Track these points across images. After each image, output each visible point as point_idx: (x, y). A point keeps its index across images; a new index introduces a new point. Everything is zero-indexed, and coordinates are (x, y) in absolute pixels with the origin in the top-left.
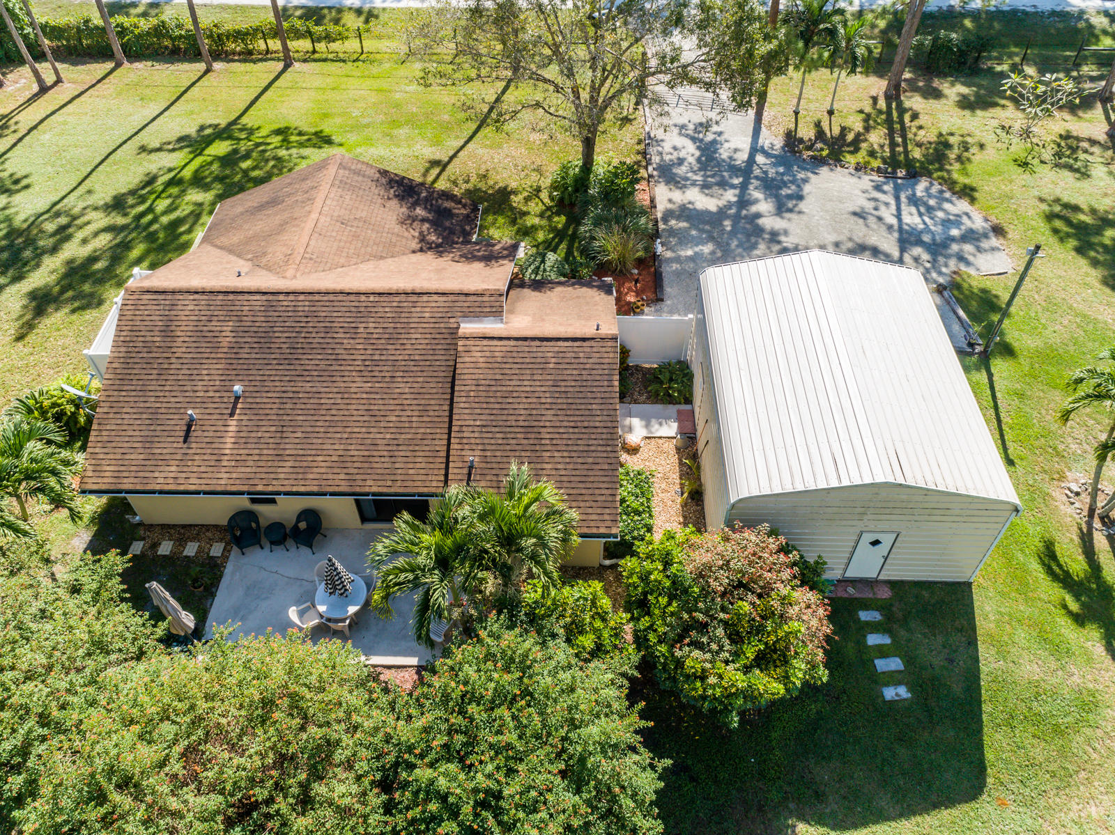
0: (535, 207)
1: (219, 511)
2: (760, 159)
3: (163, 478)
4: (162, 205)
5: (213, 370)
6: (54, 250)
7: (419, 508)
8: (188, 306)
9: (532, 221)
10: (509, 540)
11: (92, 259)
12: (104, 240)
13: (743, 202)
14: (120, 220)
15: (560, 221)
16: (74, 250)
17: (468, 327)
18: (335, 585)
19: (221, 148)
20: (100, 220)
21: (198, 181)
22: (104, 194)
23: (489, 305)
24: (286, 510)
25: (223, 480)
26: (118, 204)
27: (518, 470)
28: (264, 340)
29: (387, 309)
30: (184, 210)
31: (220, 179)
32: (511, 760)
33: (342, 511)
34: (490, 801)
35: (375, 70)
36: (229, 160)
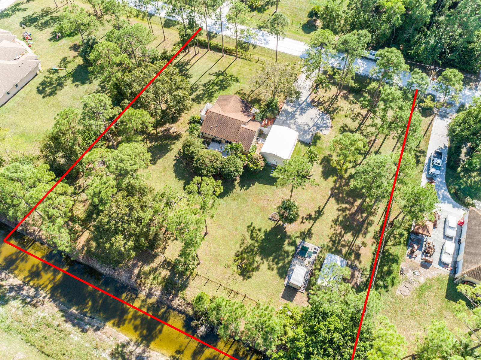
0: (263, 104)
1: (211, 137)
2: (305, 103)
3: (208, 133)
4: (211, 87)
5: (215, 122)
6: (195, 92)
7: (230, 143)
8: (214, 115)
9: (262, 106)
10: (237, 148)
11: (200, 95)
12: (202, 92)
13: (295, 111)
14: (205, 89)
15: (266, 107)
16: (198, 92)
17: (242, 126)
18: (221, 148)
19: (221, 77)
20: (202, 88)
21: (217, 84)
22: (202, 83)
23: (245, 123)
24: (218, 139)
25: (213, 135)
26: (204, 85)
27: (240, 142)
28: (221, 120)
29: (234, 121)
30: (213, 90)
31: (220, 85)
32: (231, 164)
33: (224, 141)
34: (228, 166)
35: (251, 63)
36: (222, 81)
